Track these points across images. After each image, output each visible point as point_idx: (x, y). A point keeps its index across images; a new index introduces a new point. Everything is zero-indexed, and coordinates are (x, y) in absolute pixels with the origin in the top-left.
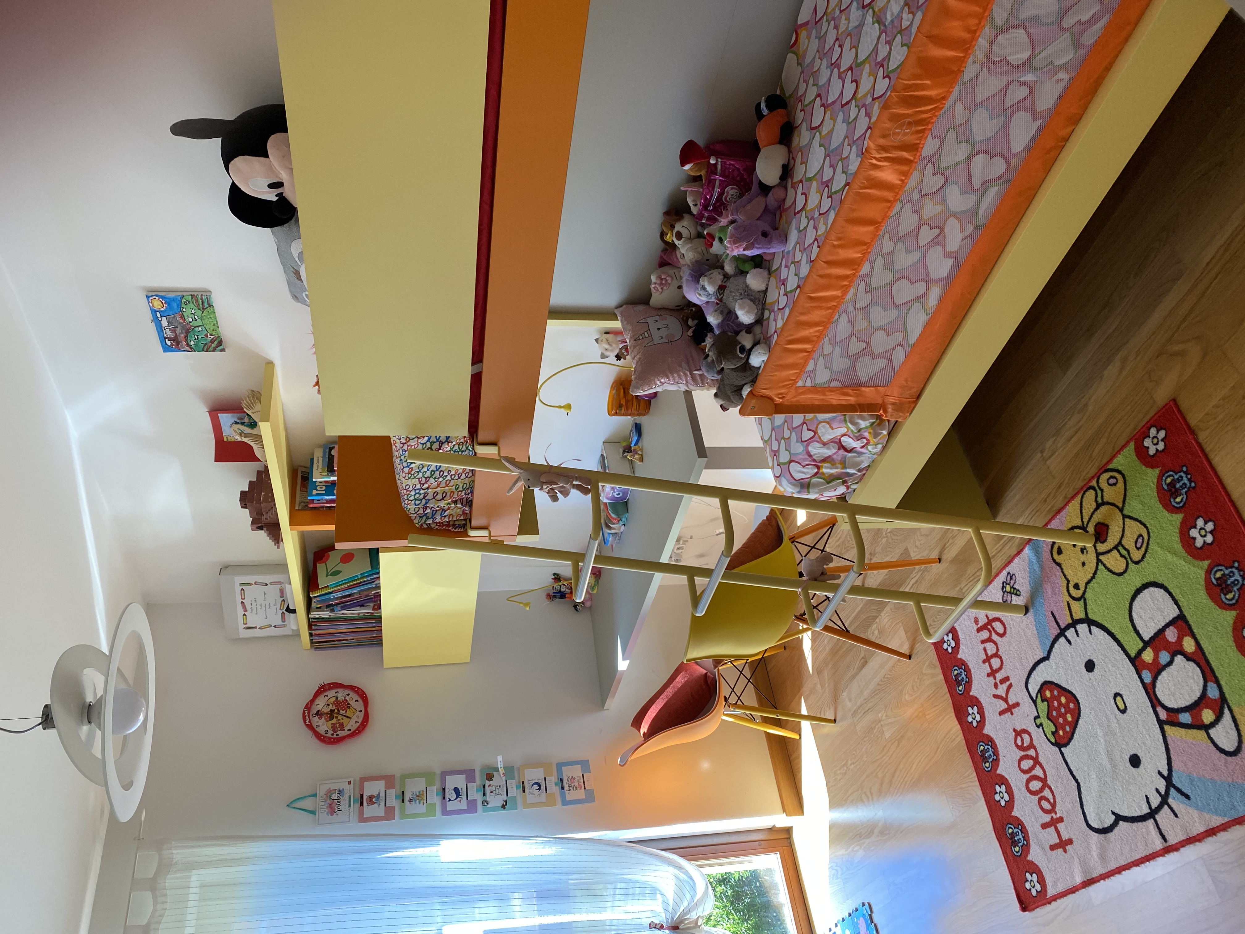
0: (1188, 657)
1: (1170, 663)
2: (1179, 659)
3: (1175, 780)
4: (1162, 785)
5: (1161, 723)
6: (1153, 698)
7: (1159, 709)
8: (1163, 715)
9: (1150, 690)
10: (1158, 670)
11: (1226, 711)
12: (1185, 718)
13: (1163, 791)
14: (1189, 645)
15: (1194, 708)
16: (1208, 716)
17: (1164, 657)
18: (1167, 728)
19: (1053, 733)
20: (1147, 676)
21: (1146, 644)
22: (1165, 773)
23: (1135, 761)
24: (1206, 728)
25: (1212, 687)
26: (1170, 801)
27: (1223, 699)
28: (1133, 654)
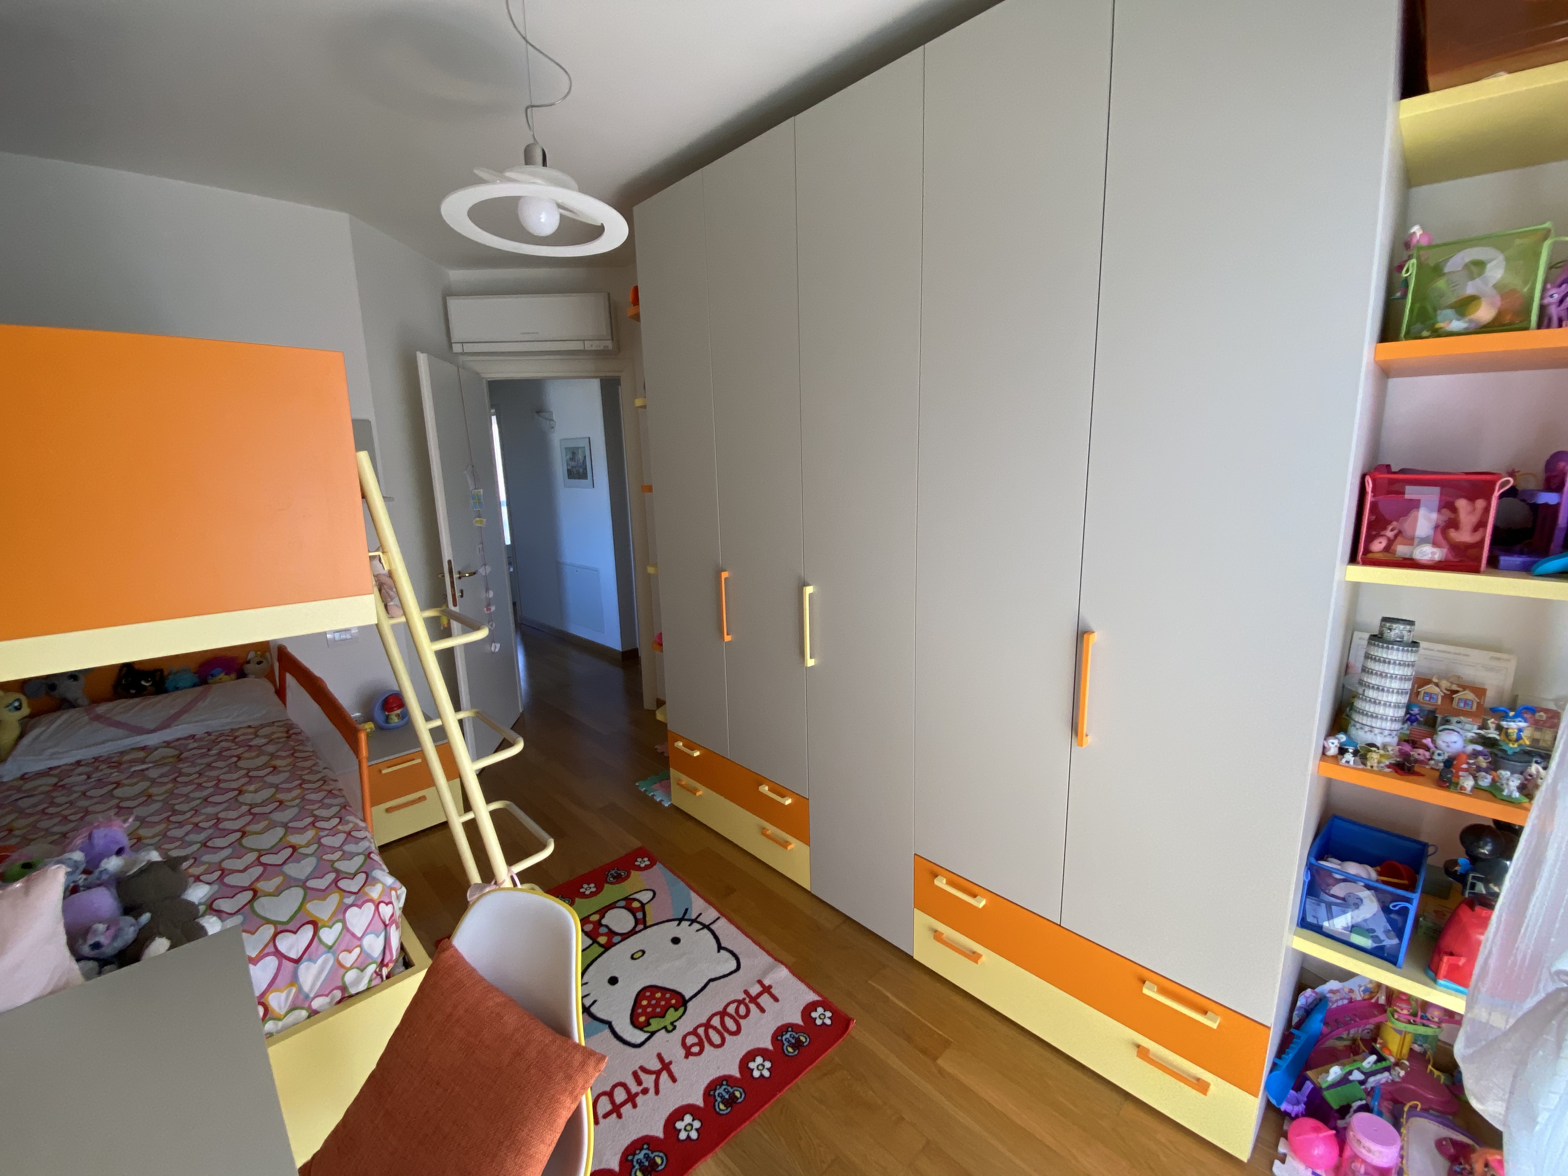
0: (603, 917)
1: (607, 926)
2: (604, 922)
3: (680, 916)
4: (685, 924)
5: (646, 927)
6: (630, 934)
7: (637, 929)
8: (641, 927)
9: (625, 936)
10: (611, 933)
11: (631, 897)
12: (640, 915)
13: (689, 923)
14: (595, 918)
15: (633, 912)
16: (636, 905)
17: (603, 930)
18: (648, 924)
19: (676, 1010)
20: (616, 939)
21: (595, 941)
22: (677, 922)
23: (676, 941)
24: (643, 905)
25: (618, 904)
26: (693, 917)
27: (626, 899)
28: (602, 950)
